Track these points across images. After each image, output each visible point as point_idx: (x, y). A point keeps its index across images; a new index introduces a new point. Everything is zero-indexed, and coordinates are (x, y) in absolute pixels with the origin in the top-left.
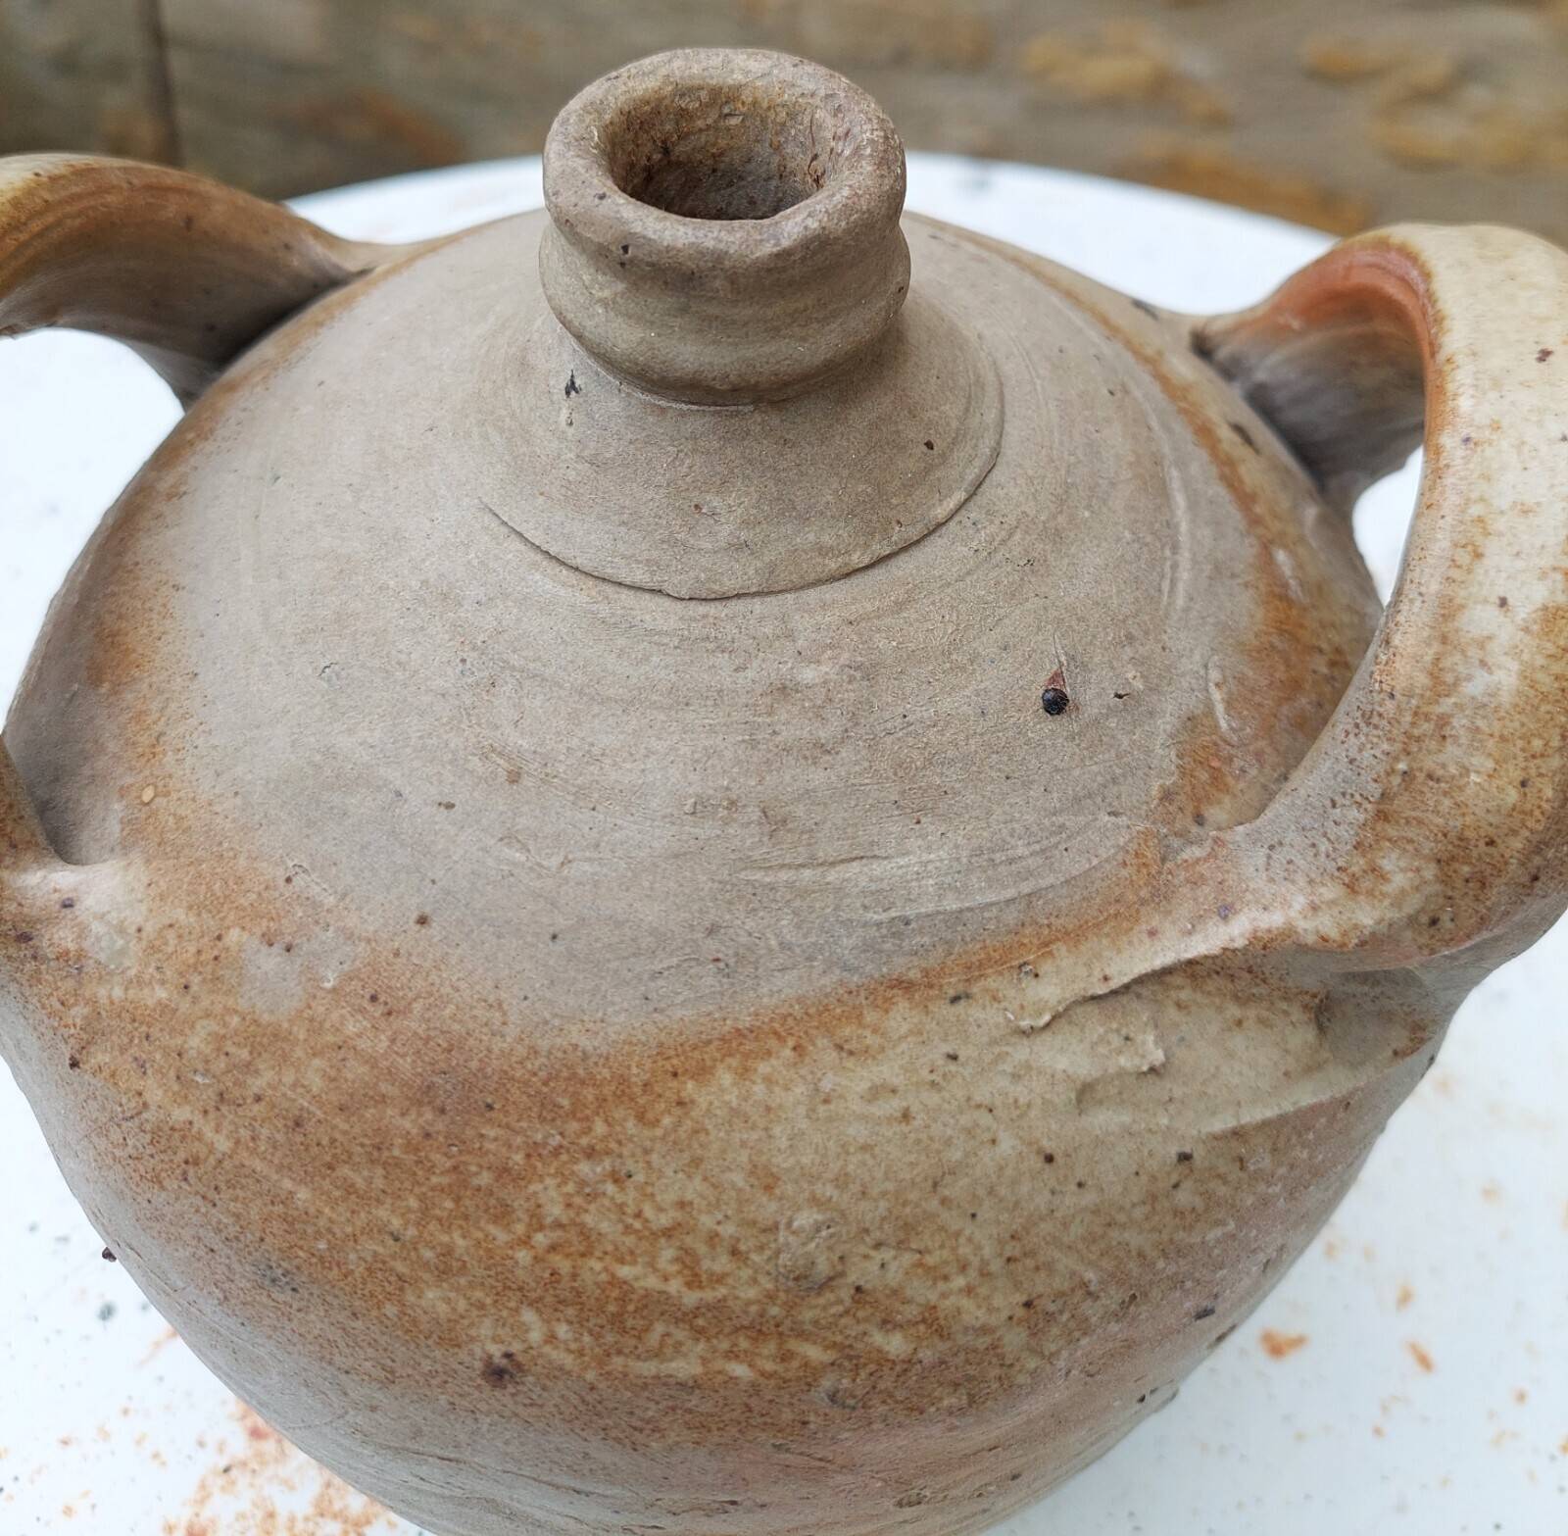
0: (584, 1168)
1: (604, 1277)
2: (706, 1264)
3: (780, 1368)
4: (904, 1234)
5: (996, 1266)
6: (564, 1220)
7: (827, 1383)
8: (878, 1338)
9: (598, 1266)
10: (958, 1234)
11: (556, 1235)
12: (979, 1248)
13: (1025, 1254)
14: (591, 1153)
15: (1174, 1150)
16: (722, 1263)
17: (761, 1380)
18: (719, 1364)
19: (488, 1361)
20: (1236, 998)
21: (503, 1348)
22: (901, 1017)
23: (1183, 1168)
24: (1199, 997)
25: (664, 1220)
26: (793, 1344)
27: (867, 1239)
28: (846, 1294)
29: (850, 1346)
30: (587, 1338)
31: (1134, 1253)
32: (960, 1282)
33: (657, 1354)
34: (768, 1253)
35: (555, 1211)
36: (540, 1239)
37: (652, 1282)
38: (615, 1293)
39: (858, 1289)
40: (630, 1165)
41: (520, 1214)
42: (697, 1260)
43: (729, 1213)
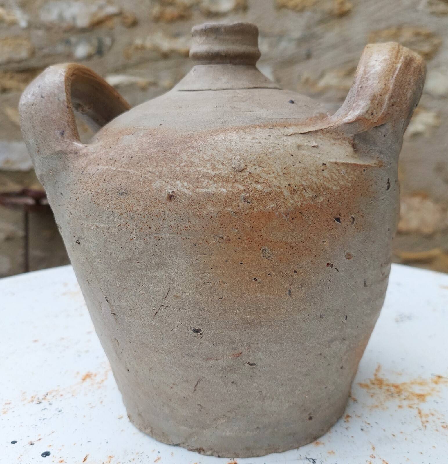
0: (192, 150)
1: (195, 170)
2: (217, 166)
3: (233, 190)
4: (259, 163)
5: (281, 174)
6: (187, 160)
7: (243, 195)
8: (254, 185)
9: (193, 168)
10: (272, 165)
11: (185, 164)
12: (277, 169)
13: (288, 173)
14: (193, 148)
15: (321, 162)
16: (220, 166)
17: (228, 192)
18: (220, 189)
19: (169, 194)
20: (333, 139)
21: (172, 191)
22: (258, 130)
23: (324, 166)
24: (324, 137)
25: (208, 158)
26: (236, 185)
27: (252, 163)
28: (247, 174)
29: (248, 186)
30: (190, 185)
31: (314, 182)
32: (273, 175)
33: (205, 187)
34: (230, 164)
35: (186, 159)
36: (182, 165)
37: (205, 170)
38: (197, 173)
39: (250, 173)
40: (201, 149)
41: (178, 161)
42: (215, 166)
43: (222, 156)
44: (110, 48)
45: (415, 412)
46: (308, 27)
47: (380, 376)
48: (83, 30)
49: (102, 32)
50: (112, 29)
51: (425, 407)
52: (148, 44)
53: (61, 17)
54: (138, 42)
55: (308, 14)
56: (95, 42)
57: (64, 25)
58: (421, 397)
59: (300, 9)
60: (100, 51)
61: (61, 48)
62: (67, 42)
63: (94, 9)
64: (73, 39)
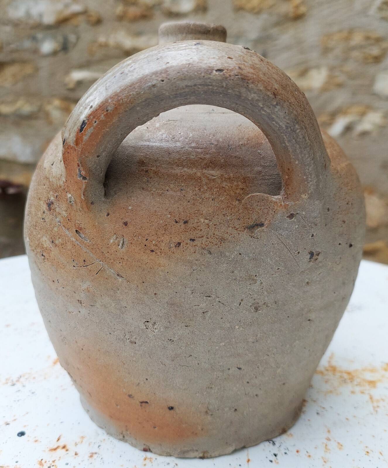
44: (75, 45)
45: (367, 397)
46: (264, 29)
47: (334, 363)
48: (49, 27)
49: (67, 29)
50: (77, 26)
51: (376, 393)
52: (112, 42)
53: (28, 14)
54: (102, 39)
55: (264, 16)
56: (60, 39)
57: (31, 22)
58: (372, 383)
59: (257, 12)
60: (65, 47)
61: (28, 44)
62: (34, 38)
63: (60, 6)
64: (40, 36)
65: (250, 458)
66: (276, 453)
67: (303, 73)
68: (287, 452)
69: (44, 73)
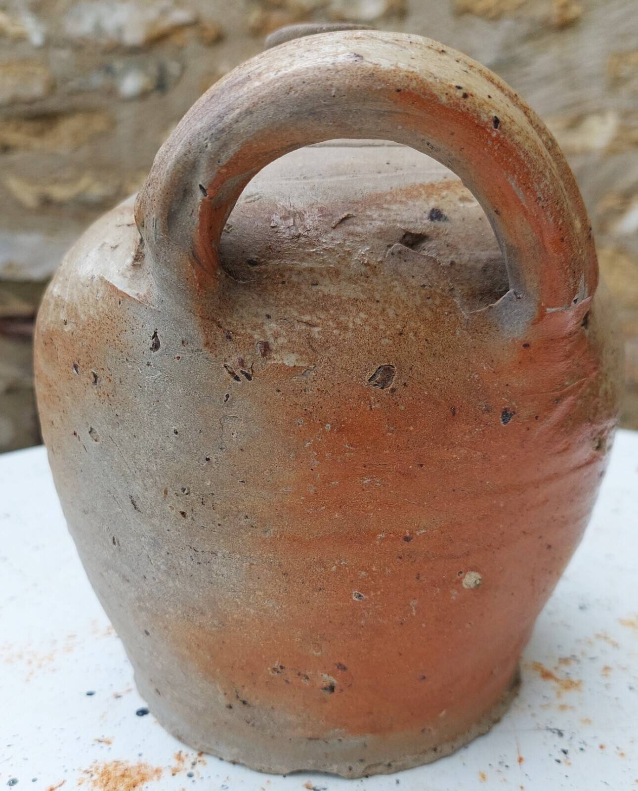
44: (179, 79)
46: (507, 46)
48: (134, 51)
49: (165, 53)
50: (181, 48)
53: (98, 29)
55: (507, 24)
56: (153, 69)
57: (104, 41)
59: (494, 17)
60: (161, 85)
61: (97, 80)
62: (108, 70)
63: (152, 14)
64: (118, 65)
65: (523, 756)
66: (565, 748)
67: (575, 123)
68: (583, 747)
69: (124, 131)
